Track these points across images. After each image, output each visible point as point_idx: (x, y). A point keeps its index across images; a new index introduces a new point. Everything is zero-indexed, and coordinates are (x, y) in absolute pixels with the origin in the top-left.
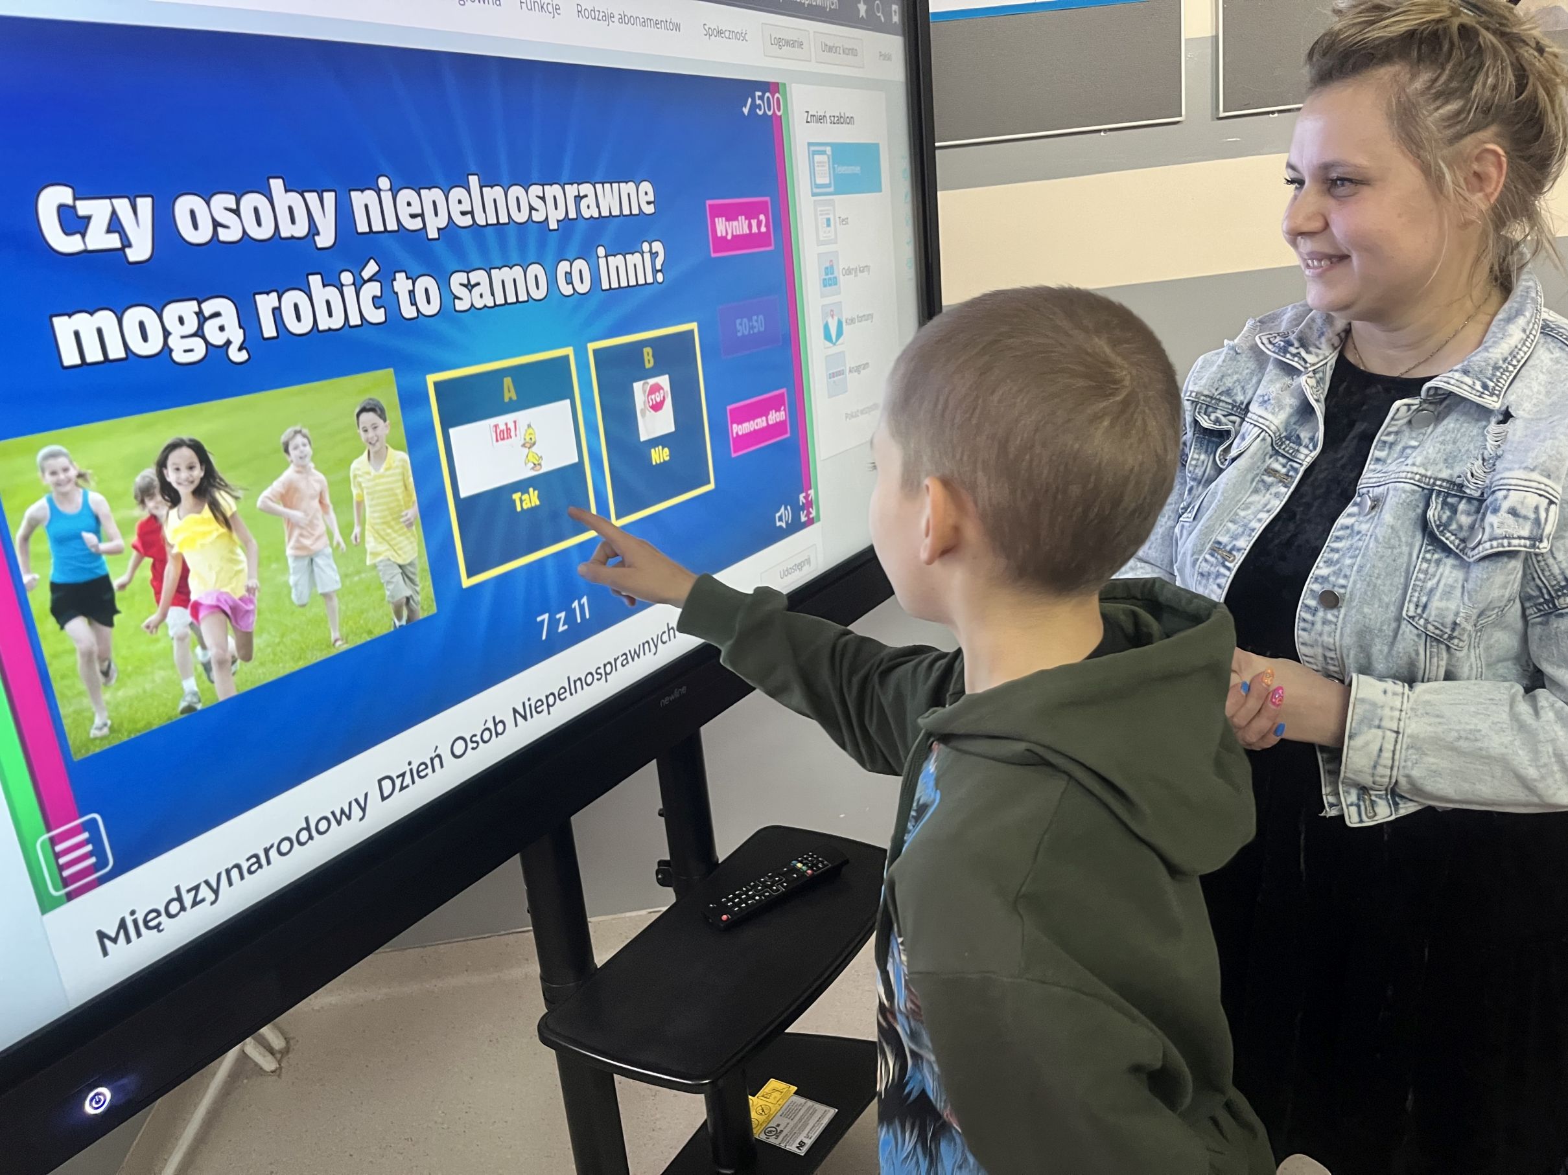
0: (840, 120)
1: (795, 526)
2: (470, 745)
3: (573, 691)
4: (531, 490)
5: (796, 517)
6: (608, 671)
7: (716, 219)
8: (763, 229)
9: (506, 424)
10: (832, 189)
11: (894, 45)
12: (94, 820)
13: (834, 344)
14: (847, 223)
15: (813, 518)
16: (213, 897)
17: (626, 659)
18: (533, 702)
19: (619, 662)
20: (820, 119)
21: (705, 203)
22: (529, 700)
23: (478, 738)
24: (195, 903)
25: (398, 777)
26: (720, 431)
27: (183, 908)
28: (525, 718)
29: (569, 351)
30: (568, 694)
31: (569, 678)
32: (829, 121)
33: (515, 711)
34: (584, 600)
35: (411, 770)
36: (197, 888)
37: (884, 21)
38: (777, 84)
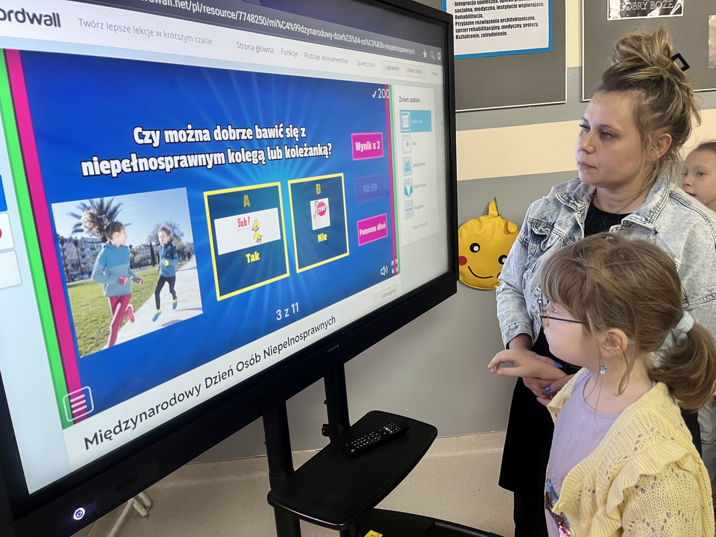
0: (414, 100)
1: (389, 275)
4: (255, 252)
5: (390, 271)
6: (305, 336)
7: (356, 143)
8: (379, 148)
9: (244, 219)
10: (410, 130)
11: (439, 69)
12: (87, 390)
13: (409, 196)
14: (416, 144)
15: (397, 272)
17: (314, 331)
18: (272, 348)
19: (310, 332)
20: (406, 100)
21: (351, 135)
23: (248, 363)
24: (126, 429)
25: (214, 378)
27: (121, 430)
28: (269, 355)
30: (288, 345)
31: (288, 338)
32: (409, 101)
33: (265, 351)
34: (297, 304)
35: (219, 375)
36: (127, 422)
37: (434, 59)
38: (388, 85)
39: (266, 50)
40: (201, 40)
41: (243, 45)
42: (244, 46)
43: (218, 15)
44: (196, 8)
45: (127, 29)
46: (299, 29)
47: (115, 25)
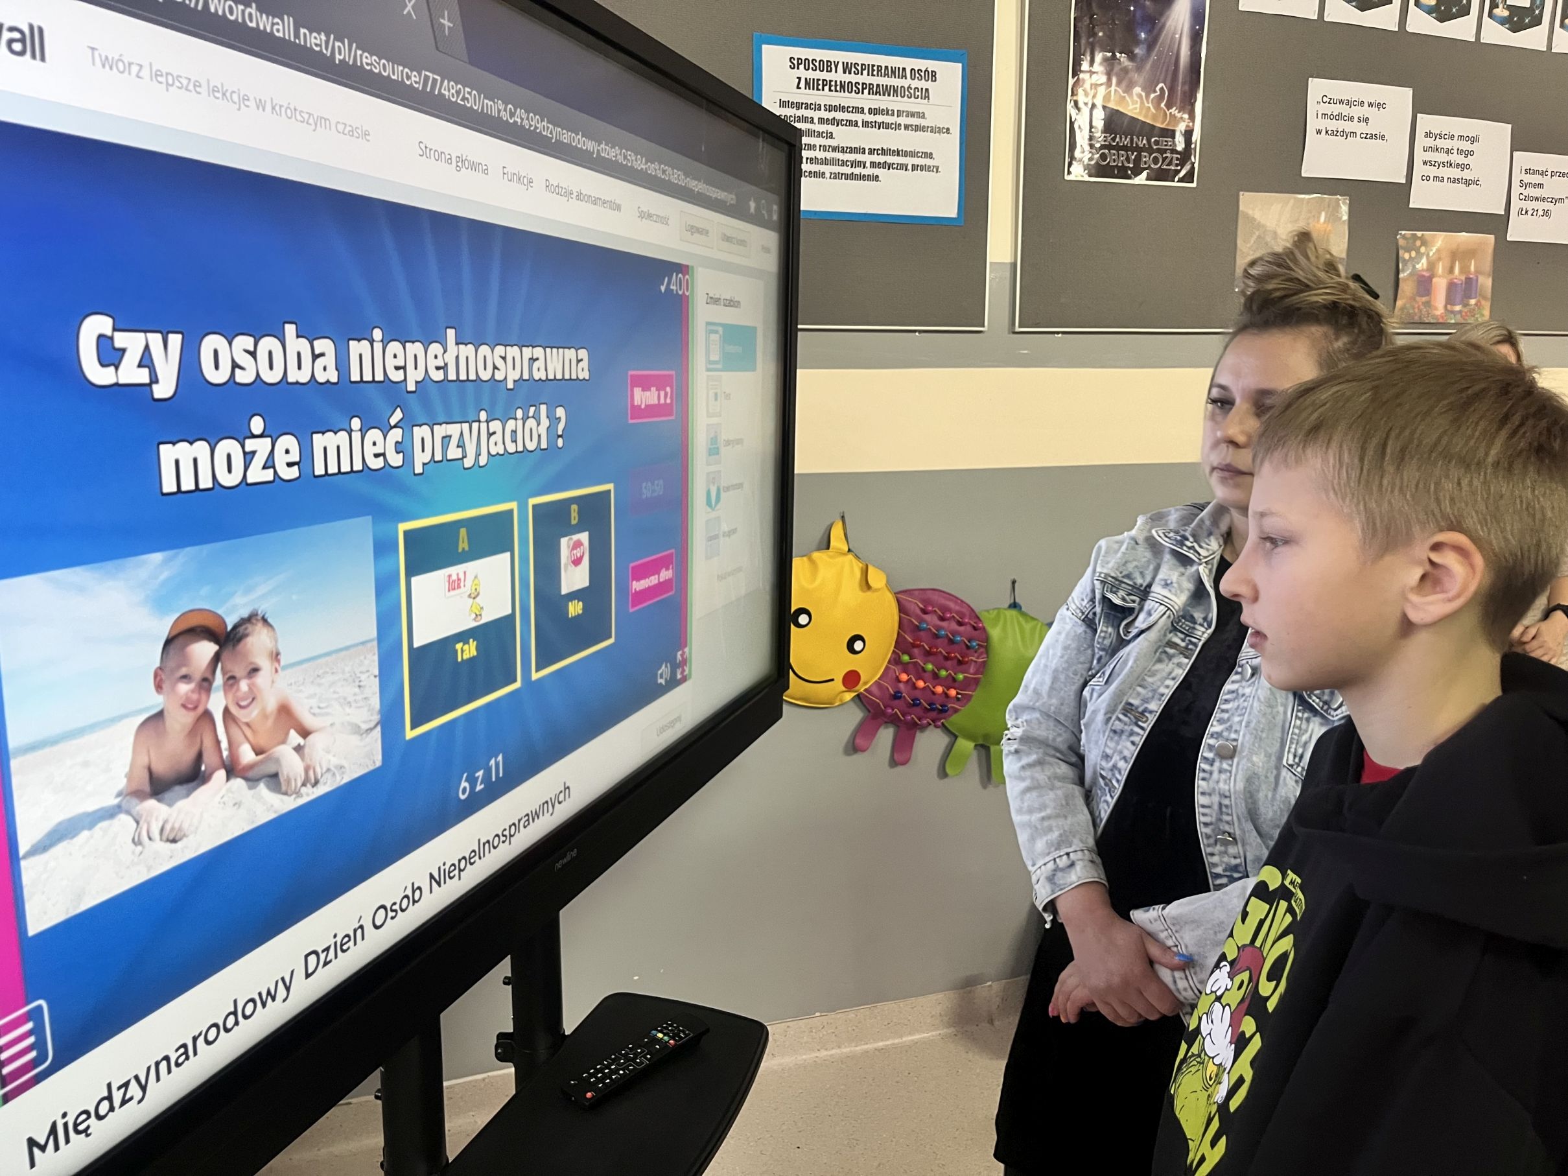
0: (732, 303)
1: (673, 683)
2: (391, 914)
3: (482, 855)
4: (471, 640)
5: (674, 673)
6: (512, 833)
7: (635, 389)
8: (668, 401)
9: (458, 575)
11: (773, 241)
12: (39, 1009)
13: (713, 510)
14: (729, 399)
15: (686, 676)
16: (140, 1094)
17: (528, 820)
18: (447, 867)
19: (522, 823)
20: (714, 301)
21: (627, 373)
22: (444, 864)
23: (396, 907)
24: (124, 1102)
25: (323, 951)
26: (623, 589)
27: (112, 1109)
28: (439, 884)
29: (513, 505)
30: (477, 858)
31: (479, 840)
32: (722, 303)
33: (432, 876)
34: (500, 758)
35: (336, 943)
36: (126, 1085)
37: (766, 218)
38: (688, 266)
39: (474, 166)
40: (349, 128)
41: (430, 150)
42: (432, 152)
43: (385, 74)
44: (343, 52)
45: (195, 86)
46: (538, 125)
47: (168, 71)
